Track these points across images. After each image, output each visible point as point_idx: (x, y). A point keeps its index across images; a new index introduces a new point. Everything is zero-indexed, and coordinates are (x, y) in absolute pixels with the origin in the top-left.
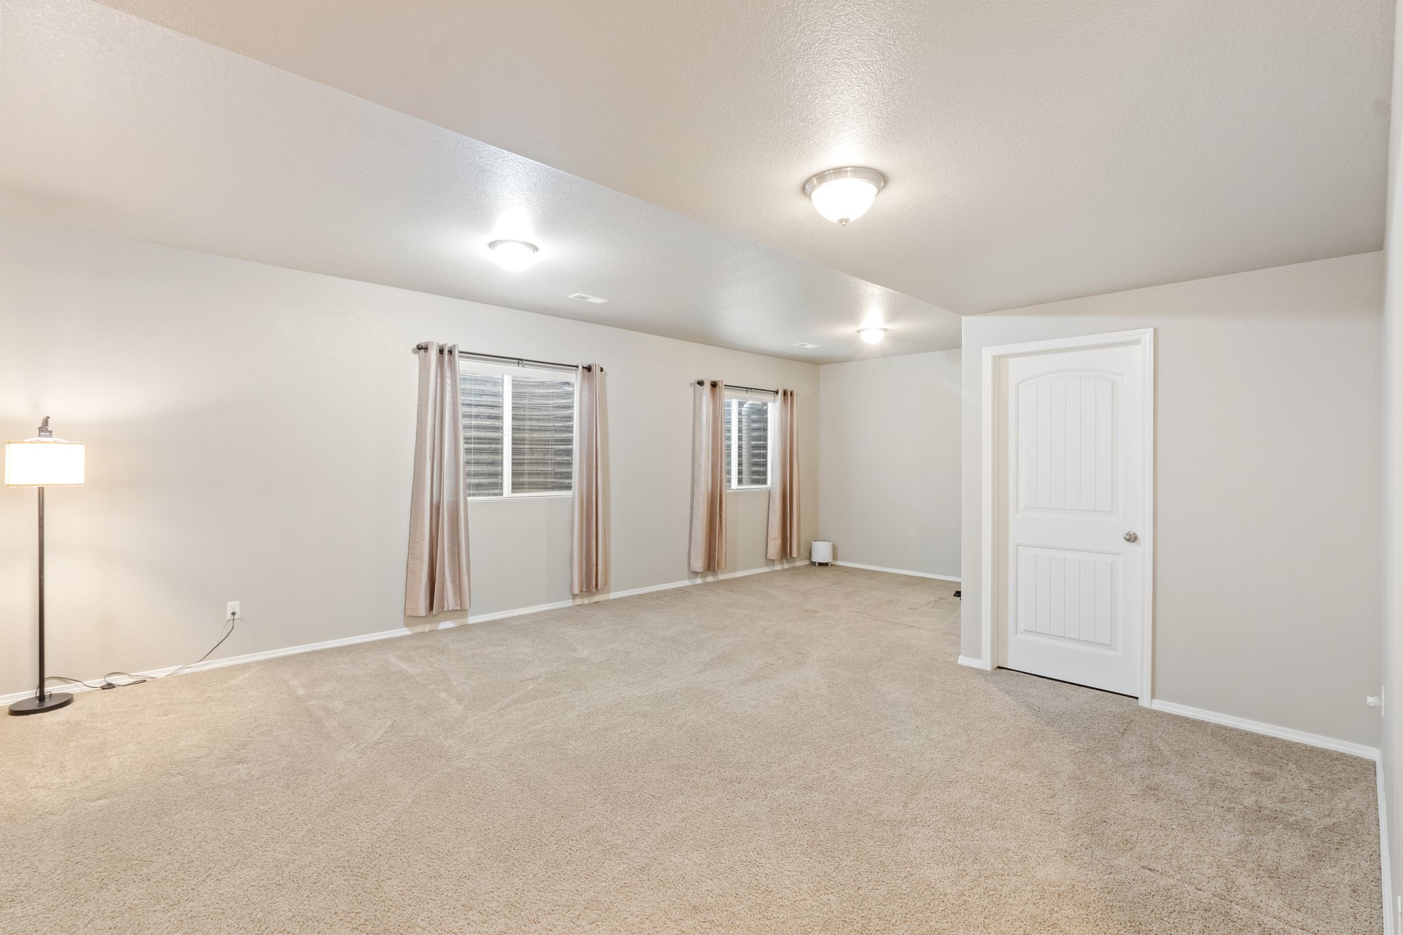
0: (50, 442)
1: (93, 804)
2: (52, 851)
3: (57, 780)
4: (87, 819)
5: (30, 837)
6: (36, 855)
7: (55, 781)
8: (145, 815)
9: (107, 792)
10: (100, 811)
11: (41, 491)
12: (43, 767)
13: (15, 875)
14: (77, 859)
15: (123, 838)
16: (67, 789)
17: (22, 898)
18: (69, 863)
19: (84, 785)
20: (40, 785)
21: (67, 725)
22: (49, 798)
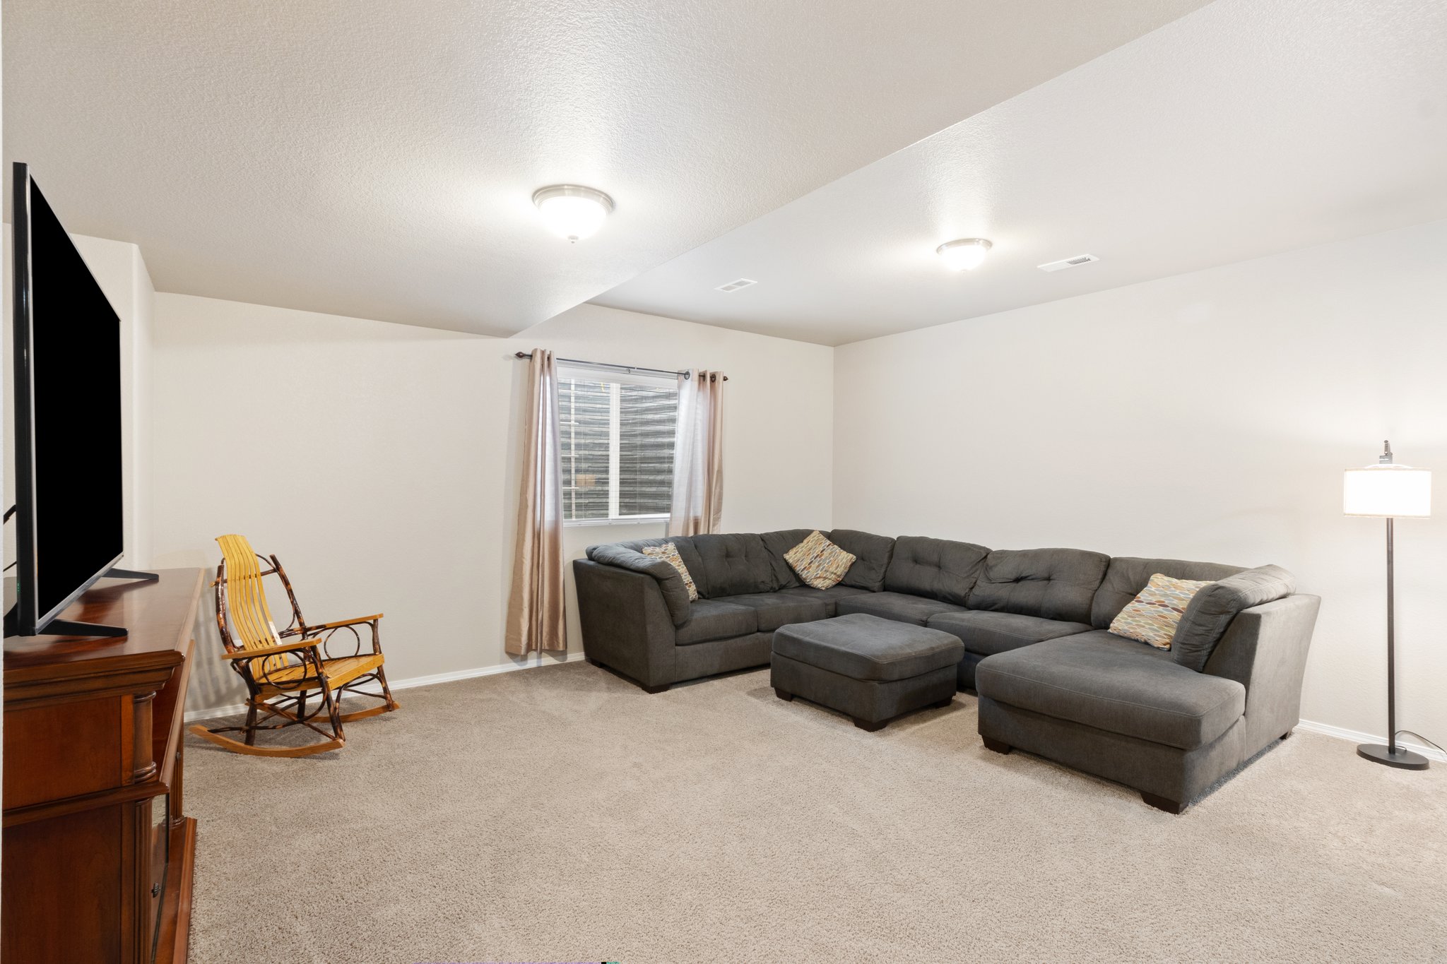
0: (1391, 469)
1: (1375, 885)
2: (1306, 903)
3: (1358, 840)
4: (1358, 897)
5: (1298, 877)
6: (1290, 897)
7: (1354, 840)
8: (1423, 937)
9: (1399, 884)
10: (1377, 898)
11: (1390, 523)
12: (1354, 819)
13: (1264, 901)
14: (1323, 929)
15: (1380, 943)
16: (1360, 854)
17: (1256, 925)
18: (1313, 925)
19: (1380, 860)
20: (1339, 834)
21: (1405, 790)
22: (1338, 852)
